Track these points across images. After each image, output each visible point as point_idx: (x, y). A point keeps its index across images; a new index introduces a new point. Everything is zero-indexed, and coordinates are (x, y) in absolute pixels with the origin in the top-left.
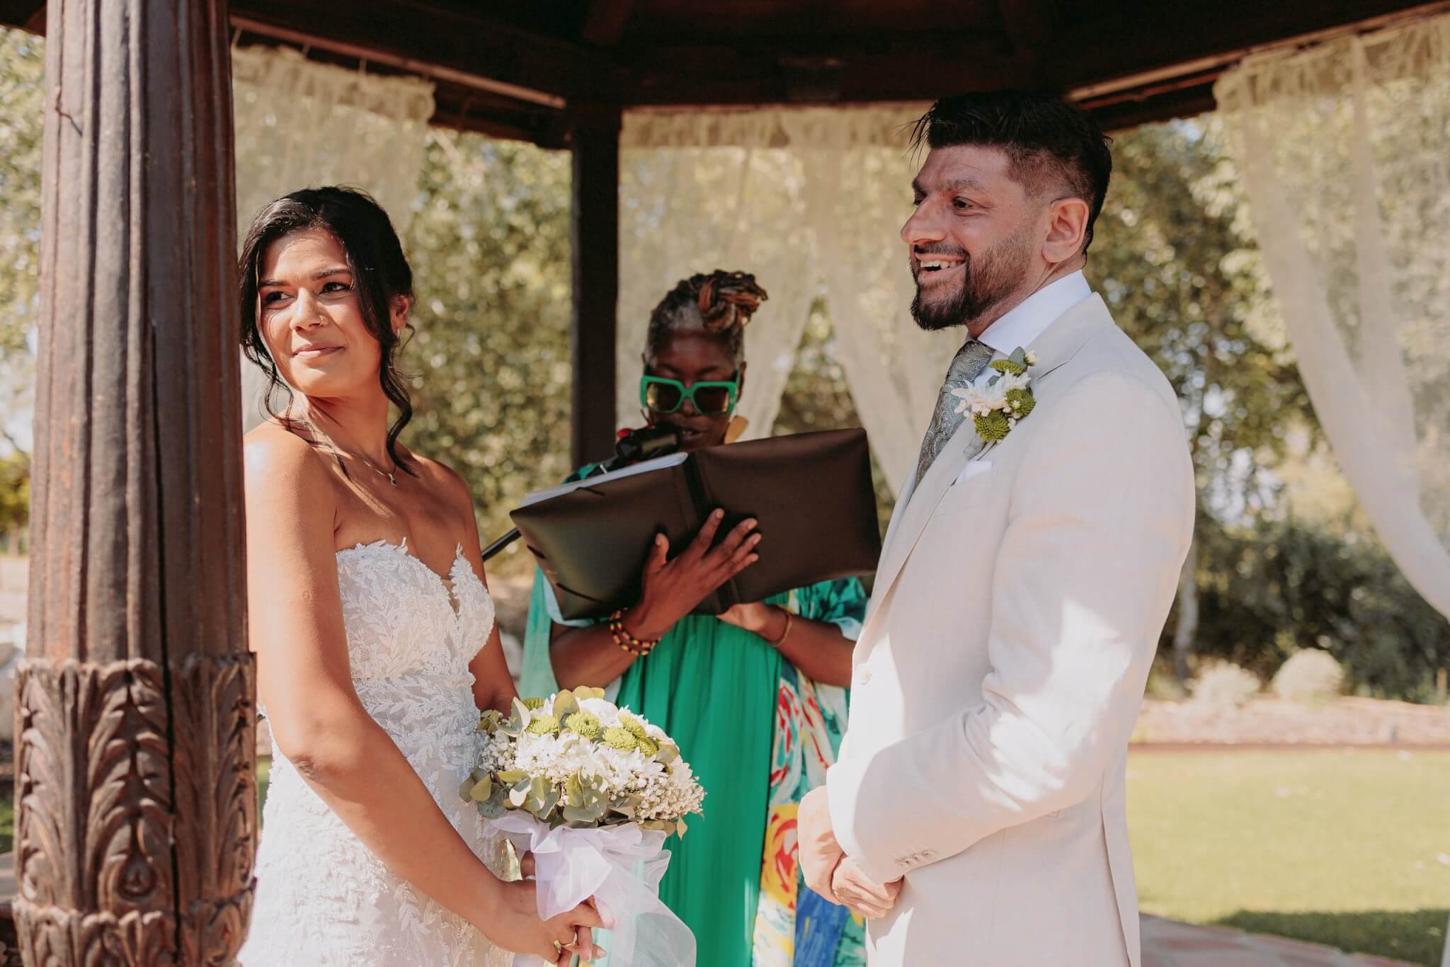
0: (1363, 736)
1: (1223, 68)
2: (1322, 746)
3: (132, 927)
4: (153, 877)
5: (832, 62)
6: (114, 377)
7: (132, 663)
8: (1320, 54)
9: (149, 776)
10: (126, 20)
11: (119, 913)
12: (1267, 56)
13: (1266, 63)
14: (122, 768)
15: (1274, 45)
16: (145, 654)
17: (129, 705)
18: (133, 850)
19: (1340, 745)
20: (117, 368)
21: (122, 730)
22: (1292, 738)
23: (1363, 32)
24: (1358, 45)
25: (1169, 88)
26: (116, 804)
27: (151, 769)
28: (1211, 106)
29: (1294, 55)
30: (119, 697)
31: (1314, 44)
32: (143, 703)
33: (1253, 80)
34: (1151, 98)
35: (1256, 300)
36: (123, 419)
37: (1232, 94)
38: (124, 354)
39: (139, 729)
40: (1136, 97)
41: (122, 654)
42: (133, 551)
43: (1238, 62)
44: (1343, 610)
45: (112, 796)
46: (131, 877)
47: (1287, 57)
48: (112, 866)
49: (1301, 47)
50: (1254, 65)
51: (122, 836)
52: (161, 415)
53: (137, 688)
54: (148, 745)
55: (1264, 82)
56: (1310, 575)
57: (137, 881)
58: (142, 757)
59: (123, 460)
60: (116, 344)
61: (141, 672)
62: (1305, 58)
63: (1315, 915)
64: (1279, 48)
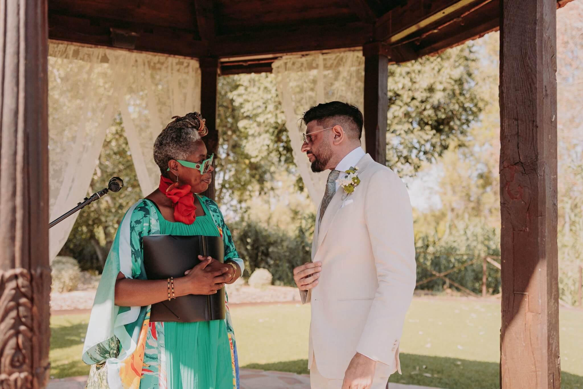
0: (282, 299)
1: (276, 58)
2: (270, 303)
3: (16, 381)
4: (24, 358)
5: (133, 33)
6: (12, 152)
7: (18, 270)
8: (309, 58)
9: (25, 317)
10: (18, 5)
11: (10, 374)
12: (291, 56)
13: (290, 59)
14: (13, 314)
15: (293, 53)
16: (23, 266)
17: (17, 288)
18: (17, 348)
19: (276, 303)
20: (13, 148)
21: (14, 298)
22: (259, 301)
23: (323, 54)
24: (321, 57)
25: (257, 62)
26: (11, 328)
27: (25, 314)
28: (270, 71)
29: (301, 58)
30: (12, 285)
31: (307, 55)
32: (23, 287)
33: (286, 64)
34: (249, 65)
35: (250, 138)
36: (15, 169)
37: (278, 67)
38: (16, 143)
39: (20, 297)
40: (244, 64)
41: (13, 267)
42: (19, 225)
43: (281, 57)
44: (267, 254)
45: (10, 326)
46: (16, 359)
47: (298, 58)
48: (8, 355)
49: (303, 55)
50: (287, 59)
51: (12, 342)
52: (30, 169)
53: (21, 281)
54: (24, 305)
55: (289, 65)
56: (256, 241)
57: (18, 361)
58: (21, 309)
59: (15, 187)
60: (13, 138)
61: (22, 275)
62: (304, 59)
63: (281, 363)
64: (297, 55)
